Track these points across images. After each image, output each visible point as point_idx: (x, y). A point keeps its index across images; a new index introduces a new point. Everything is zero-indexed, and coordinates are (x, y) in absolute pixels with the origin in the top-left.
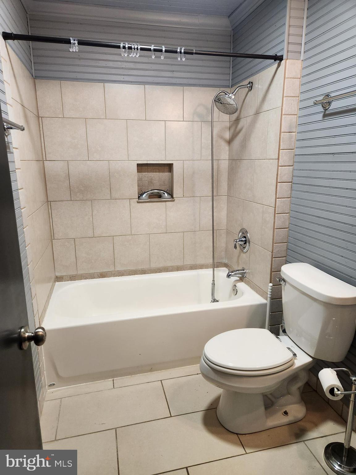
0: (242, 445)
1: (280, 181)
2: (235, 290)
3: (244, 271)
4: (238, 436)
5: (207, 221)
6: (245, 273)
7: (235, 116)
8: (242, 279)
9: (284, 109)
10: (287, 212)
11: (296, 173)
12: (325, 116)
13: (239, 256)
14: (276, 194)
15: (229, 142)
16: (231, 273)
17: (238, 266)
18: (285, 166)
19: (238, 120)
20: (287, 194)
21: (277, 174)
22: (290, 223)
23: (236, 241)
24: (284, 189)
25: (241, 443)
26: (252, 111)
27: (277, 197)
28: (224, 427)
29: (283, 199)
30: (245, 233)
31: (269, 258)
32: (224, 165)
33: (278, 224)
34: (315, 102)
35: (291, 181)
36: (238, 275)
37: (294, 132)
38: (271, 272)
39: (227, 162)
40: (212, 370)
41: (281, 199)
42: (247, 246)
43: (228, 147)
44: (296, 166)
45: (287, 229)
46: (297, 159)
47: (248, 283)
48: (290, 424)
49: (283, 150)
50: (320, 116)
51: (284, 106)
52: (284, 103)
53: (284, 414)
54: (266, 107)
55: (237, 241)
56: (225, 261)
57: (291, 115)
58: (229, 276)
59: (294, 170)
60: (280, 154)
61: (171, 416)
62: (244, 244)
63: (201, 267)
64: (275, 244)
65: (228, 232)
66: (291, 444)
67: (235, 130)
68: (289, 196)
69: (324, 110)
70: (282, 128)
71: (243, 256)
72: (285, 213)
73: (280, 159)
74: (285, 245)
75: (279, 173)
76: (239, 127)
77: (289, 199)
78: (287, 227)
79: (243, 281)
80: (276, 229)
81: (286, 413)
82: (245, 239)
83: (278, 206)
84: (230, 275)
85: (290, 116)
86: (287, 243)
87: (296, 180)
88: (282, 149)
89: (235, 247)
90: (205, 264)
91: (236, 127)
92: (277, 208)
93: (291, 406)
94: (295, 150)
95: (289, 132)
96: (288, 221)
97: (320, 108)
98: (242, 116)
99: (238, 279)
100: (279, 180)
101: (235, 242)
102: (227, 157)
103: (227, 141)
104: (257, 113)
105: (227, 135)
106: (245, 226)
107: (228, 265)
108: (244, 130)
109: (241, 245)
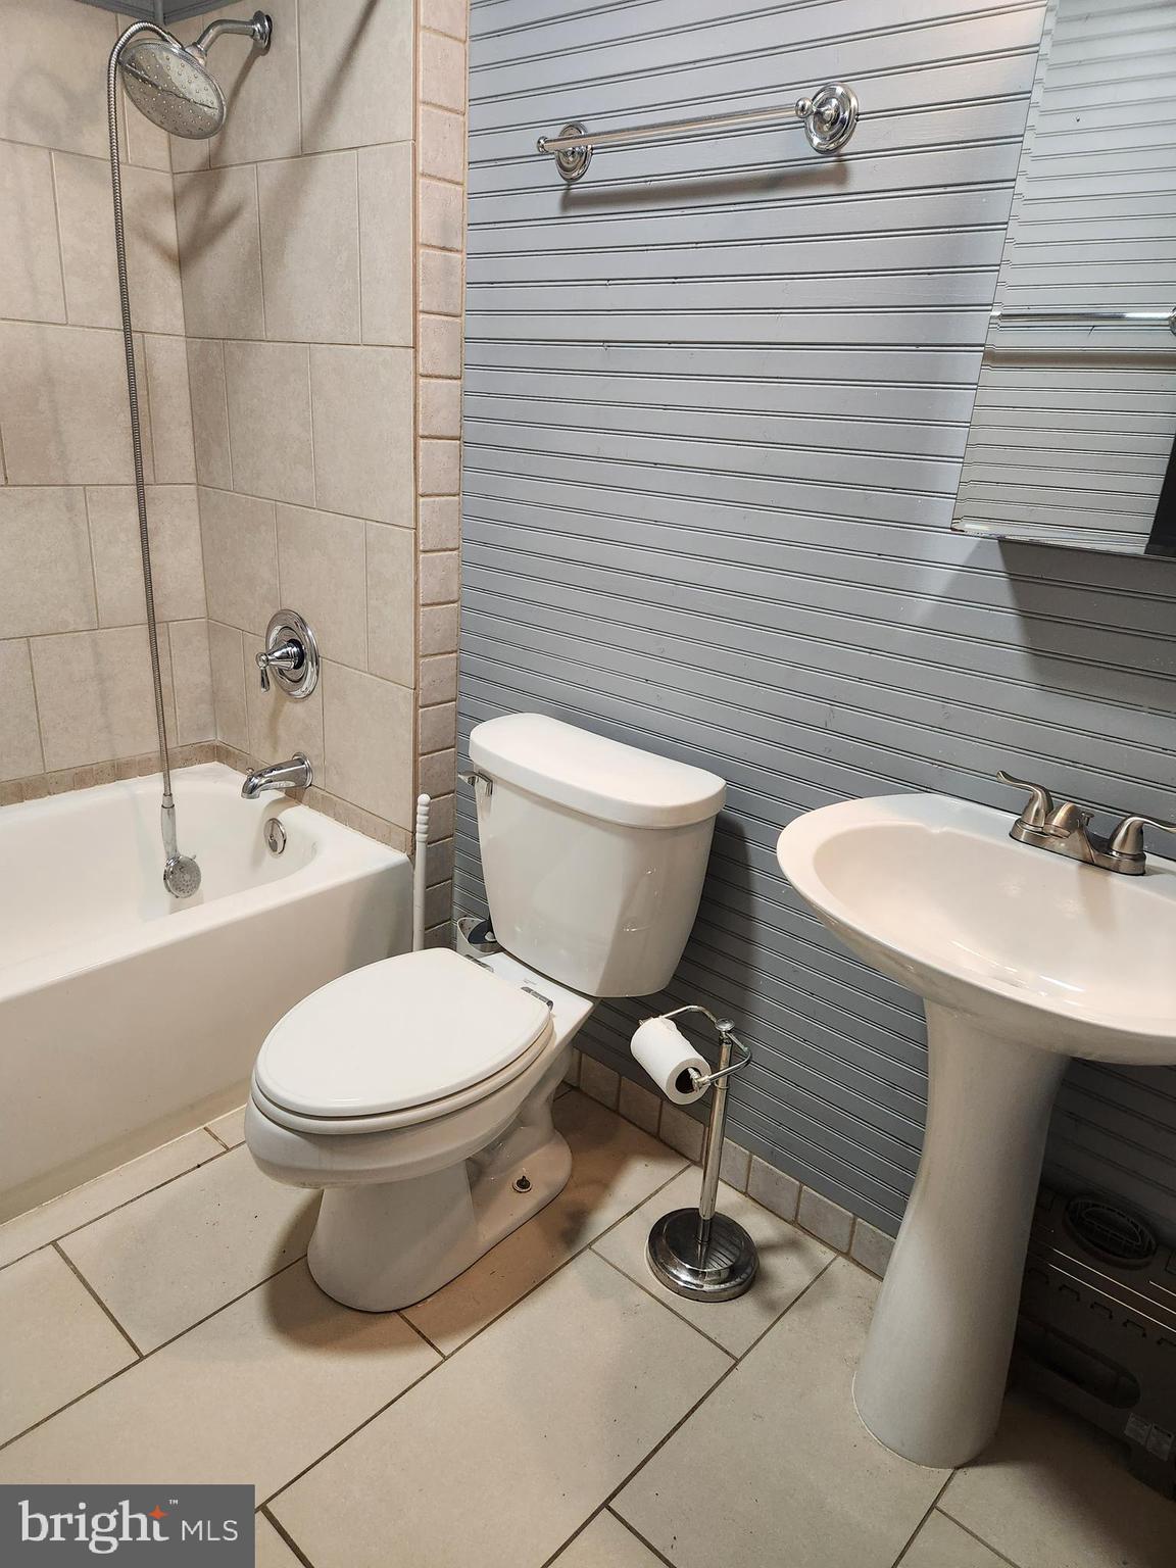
0: (424, 1337)
1: (426, 434)
2: (274, 839)
3: (303, 764)
4: (403, 1317)
5: (122, 586)
6: (308, 770)
7: (196, 151)
8: (295, 795)
9: (420, 150)
10: (450, 546)
11: (474, 405)
12: (569, 202)
13: (275, 716)
14: (416, 480)
15: (183, 259)
16: (256, 781)
17: (275, 748)
18: (437, 377)
19: (211, 172)
20: (449, 482)
21: (415, 405)
22: (463, 585)
23: (264, 658)
24: (440, 458)
25: (419, 1332)
26: (278, 143)
27: (420, 492)
28: (348, 1307)
29: (437, 499)
30: (294, 626)
31: (407, 709)
32: (168, 357)
33: (430, 588)
34: (542, 141)
35: (458, 434)
36: (283, 784)
37: (457, 251)
38: (416, 755)
39: (180, 345)
40: (306, 1139)
41: (432, 499)
42: (309, 674)
43: (179, 281)
44: (474, 379)
45: (456, 605)
46: (475, 353)
47: (328, 805)
48: (540, 1211)
49: (427, 316)
50: (551, 203)
51: (421, 138)
52: (420, 130)
53: (518, 1189)
54: (343, 128)
55: (268, 660)
56: (214, 737)
57: (445, 180)
58: (250, 790)
59: (465, 393)
60: (420, 330)
61: (142, 1358)
62: (295, 667)
63: (119, 771)
64: (421, 661)
65: (215, 629)
66: (560, 1268)
67: (203, 214)
68: (455, 490)
69: (565, 182)
70: (421, 227)
71: (294, 711)
72: (445, 550)
73: (421, 349)
74: (451, 659)
75: (420, 401)
76: (225, 198)
77: (456, 498)
78: (455, 597)
79: (300, 801)
80: (423, 605)
81: (524, 1184)
82: (295, 649)
83: (424, 525)
84: (255, 787)
85: (442, 184)
86: (456, 651)
87: (473, 430)
88: (425, 310)
89: (265, 683)
90: (137, 759)
91: (209, 200)
92: (421, 531)
93: (531, 1157)
94: (463, 318)
95: (444, 249)
96: (457, 576)
97: (550, 173)
98: (232, 153)
99: (281, 795)
100: (424, 430)
101: (261, 664)
102: (179, 325)
103: (170, 257)
104: (305, 152)
105: (169, 230)
106: (292, 602)
107: (228, 752)
108: (247, 218)
109: (281, 672)
